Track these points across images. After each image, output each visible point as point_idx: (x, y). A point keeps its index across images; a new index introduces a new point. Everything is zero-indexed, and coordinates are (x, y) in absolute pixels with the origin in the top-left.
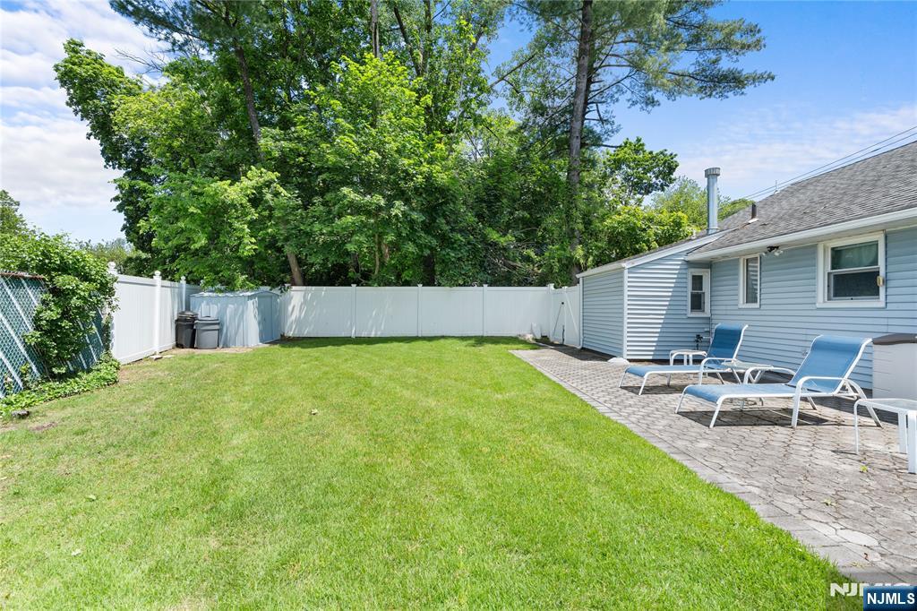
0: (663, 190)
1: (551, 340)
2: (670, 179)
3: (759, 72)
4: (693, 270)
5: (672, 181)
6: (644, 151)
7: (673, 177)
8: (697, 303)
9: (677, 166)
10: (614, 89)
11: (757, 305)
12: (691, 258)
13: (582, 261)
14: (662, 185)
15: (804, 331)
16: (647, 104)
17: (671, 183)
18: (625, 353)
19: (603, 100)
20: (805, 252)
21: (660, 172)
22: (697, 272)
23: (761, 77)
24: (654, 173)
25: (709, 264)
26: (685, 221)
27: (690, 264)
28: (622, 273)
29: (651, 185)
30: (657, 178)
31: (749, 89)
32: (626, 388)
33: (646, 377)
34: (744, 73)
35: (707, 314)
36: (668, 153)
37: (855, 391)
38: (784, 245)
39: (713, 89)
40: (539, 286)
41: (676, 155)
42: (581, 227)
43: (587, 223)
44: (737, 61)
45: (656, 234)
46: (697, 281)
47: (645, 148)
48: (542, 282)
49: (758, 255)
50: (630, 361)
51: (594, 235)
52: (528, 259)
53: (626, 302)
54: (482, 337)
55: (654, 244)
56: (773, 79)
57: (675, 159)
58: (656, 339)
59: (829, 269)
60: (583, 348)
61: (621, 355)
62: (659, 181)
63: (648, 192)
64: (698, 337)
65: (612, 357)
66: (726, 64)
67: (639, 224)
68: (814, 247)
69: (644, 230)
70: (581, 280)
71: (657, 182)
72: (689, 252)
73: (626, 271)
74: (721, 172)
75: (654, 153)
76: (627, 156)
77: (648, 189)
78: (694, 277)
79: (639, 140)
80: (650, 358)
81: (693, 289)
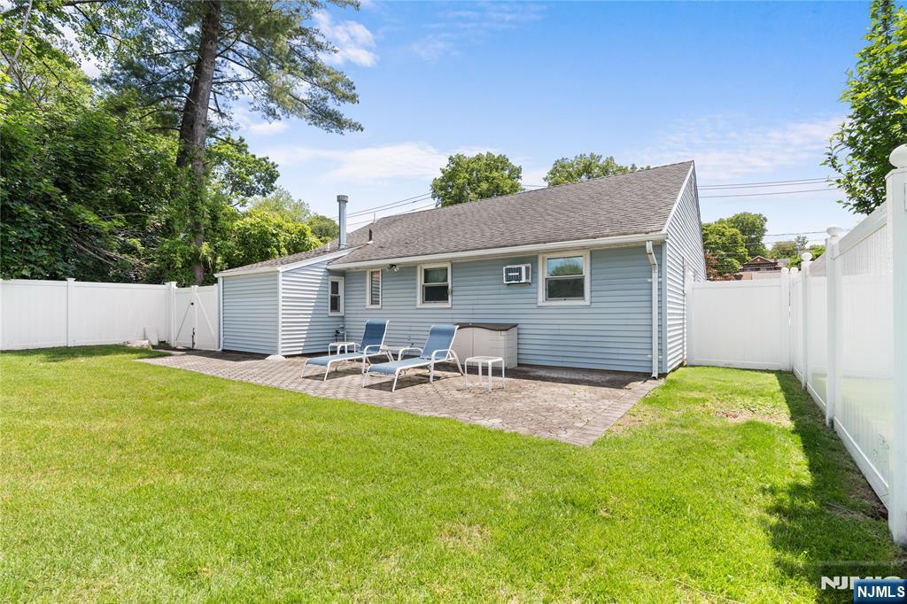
0: (264, 195)
1: (173, 344)
2: (272, 187)
3: (354, 121)
4: (331, 277)
5: (273, 189)
6: (247, 153)
7: (274, 185)
8: (335, 305)
9: (278, 176)
10: (234, 85)
11: (379, 307)
12: (331, 267)
13: (210, 259)
14: (263, 191)
15: (408, 324)
16: (268, 114)
17: (272, 190)
18: (280, 350)
19: (220, 91)
20: (409, 270)
21: (262, 178)
22: (335, 279)
23: (355, 125)
24: (256, 177)
25: (342, 273)
26: (308, 233)
27: (331, 272)
28: (277, 276)
29: (253, 189)
30: (259, 182)
31: (346, 131)
32: (307, 377)
33: (329, 365)
34: (344, 117)
35: (341, 313)
36: (270, 161)
37: (453, 356)
38: (399, 264)
39: (321, 121)
40: (150, 283)
41: (277, 166)
42: (207, 222)
43: (215, 219)
44: (339, 105)
45: (285, 240)
46: (335, 286)
47: (248, 150)
48: (156, 278)
49: (380, 269)
50: (286, 356)
51: (223, 234)
52: (131, 250)
53: (281, 303)
54: (67, 347)
55: (284, 250)
56: (362, 130)
57: (276, 169)
58: (305, 336)
59: (423, 283)
60: (223, 350)
61: (276, 352)
62: (261, 186)
63: (249, 195)
64: (337, 332)
65: (269, 355)
66: (332, 105)
67: (271, 229)
68: (416, 267)
69: (273, 235)
70: (220, 281)
71: (259, 186)
72: (329, 262)
73: (281, 275)
74: (349, 200)
75: (257, 158)
76: (229, 153)
77: (250, 192)
78: (332, 283)
79: (242, 140)
80: (300, 352)
81: (332, 293)
